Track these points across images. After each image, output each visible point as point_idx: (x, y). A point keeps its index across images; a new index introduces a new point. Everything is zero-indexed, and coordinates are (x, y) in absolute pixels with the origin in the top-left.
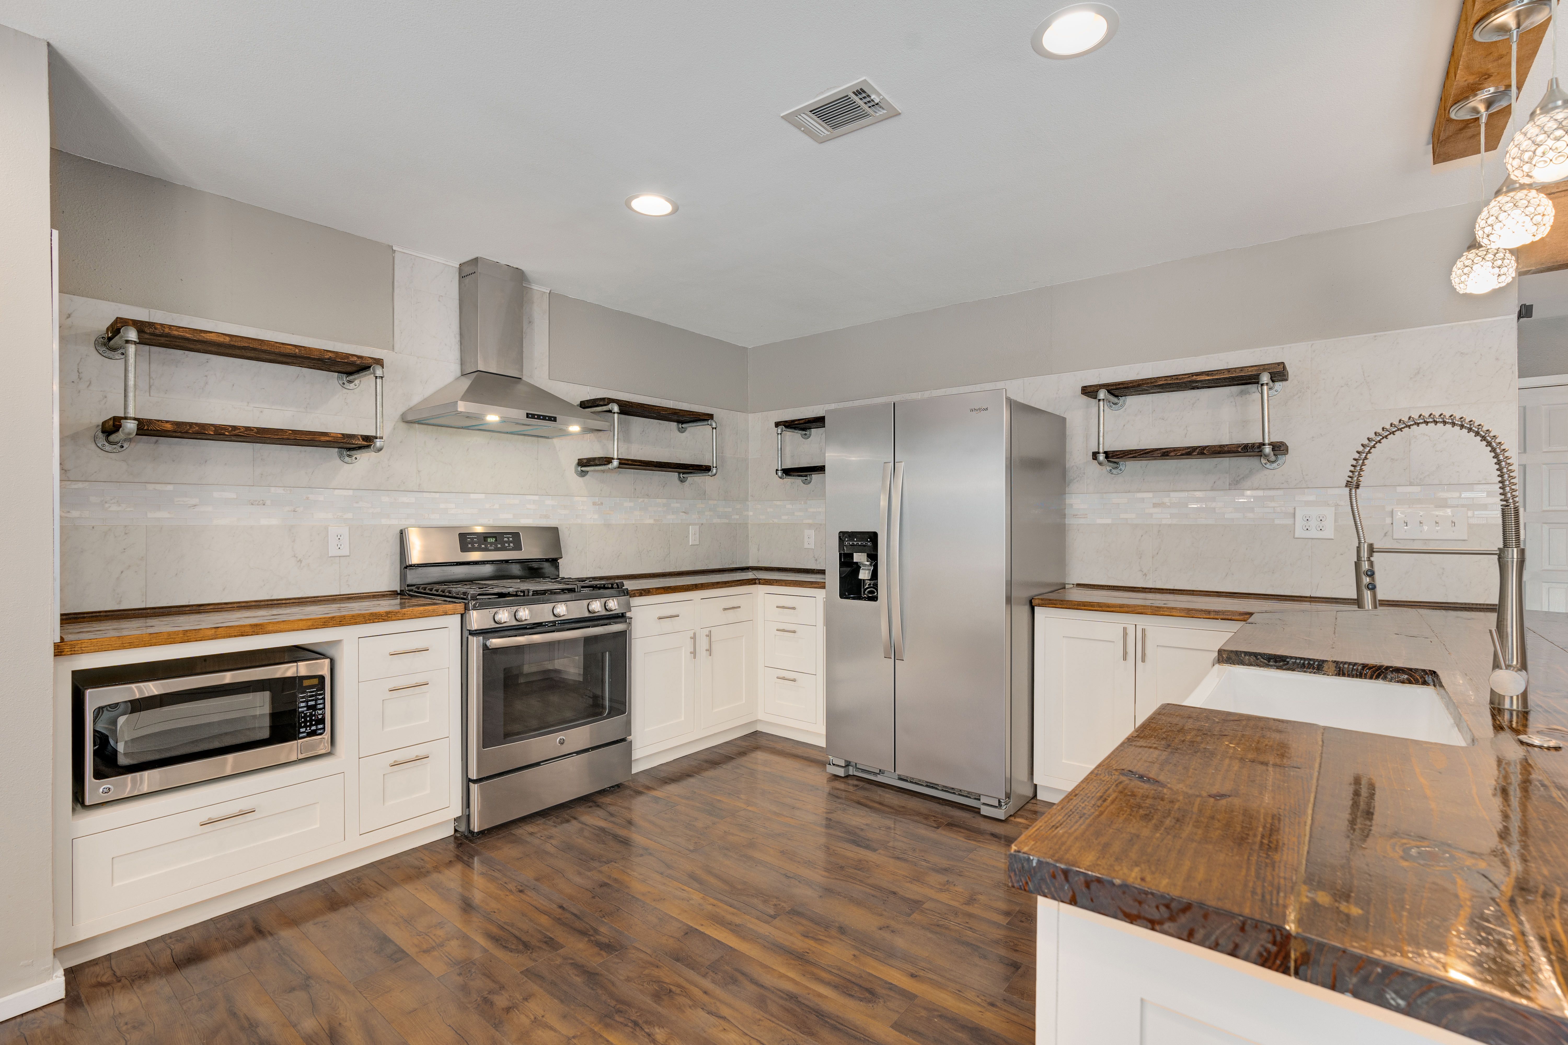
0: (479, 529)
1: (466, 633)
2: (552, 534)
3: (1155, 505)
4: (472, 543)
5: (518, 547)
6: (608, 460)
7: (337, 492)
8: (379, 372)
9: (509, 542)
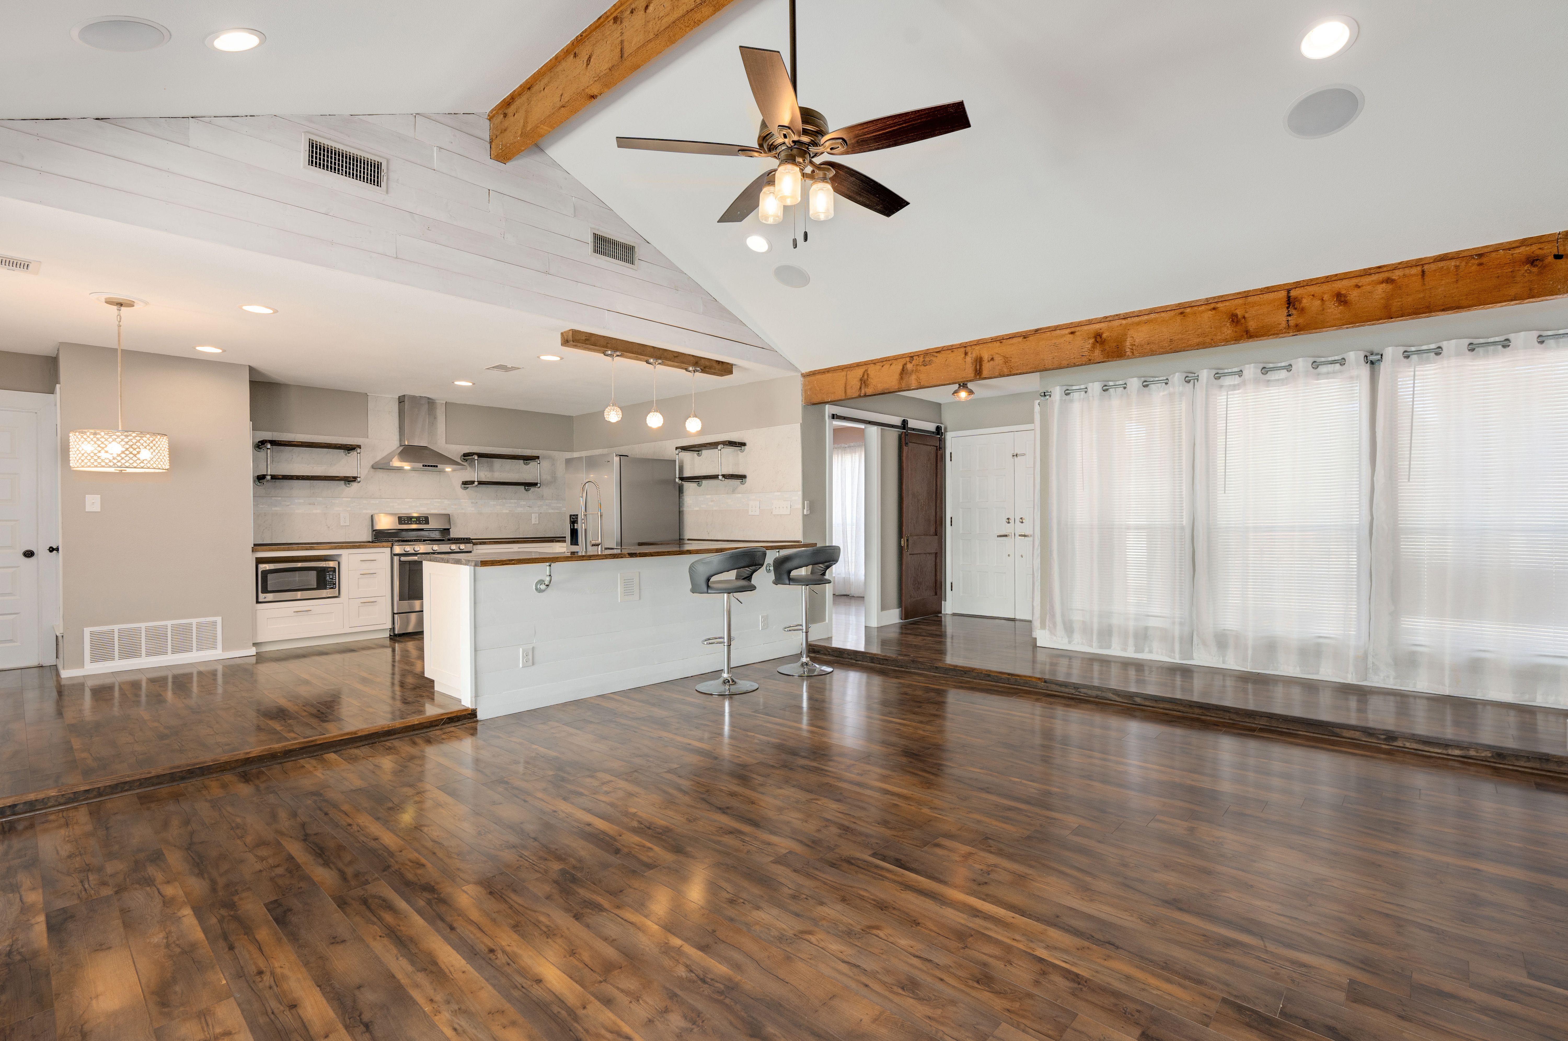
0: (415, 515)
1: (392, 555)
2: (448, 517)
3: (712, 501)
4: (404, 521)
5: (427, 522)
6: (473, 482)
7: (344, 499)
8: (358, 451)
9: (423, 521)
